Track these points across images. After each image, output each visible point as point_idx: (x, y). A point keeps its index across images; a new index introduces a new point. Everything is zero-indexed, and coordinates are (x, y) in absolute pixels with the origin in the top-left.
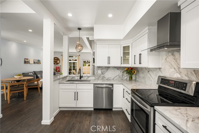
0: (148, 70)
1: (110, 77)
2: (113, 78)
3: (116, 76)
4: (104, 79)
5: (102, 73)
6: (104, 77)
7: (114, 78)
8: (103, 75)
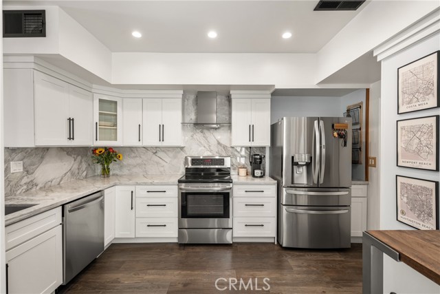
0: (155, 151)
1: (50, 179)
2: (58, 180)
3: (65, 174)
4: (34, 190)
5: (27, 171)
6: (32, 184)
7: (61, 181)
8: (31, 177)
